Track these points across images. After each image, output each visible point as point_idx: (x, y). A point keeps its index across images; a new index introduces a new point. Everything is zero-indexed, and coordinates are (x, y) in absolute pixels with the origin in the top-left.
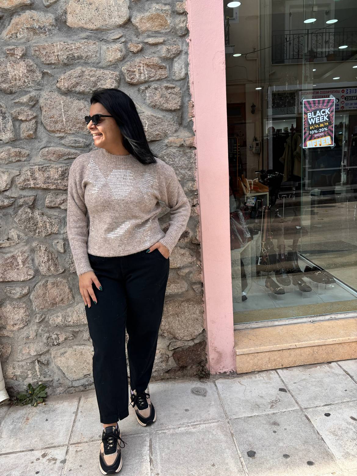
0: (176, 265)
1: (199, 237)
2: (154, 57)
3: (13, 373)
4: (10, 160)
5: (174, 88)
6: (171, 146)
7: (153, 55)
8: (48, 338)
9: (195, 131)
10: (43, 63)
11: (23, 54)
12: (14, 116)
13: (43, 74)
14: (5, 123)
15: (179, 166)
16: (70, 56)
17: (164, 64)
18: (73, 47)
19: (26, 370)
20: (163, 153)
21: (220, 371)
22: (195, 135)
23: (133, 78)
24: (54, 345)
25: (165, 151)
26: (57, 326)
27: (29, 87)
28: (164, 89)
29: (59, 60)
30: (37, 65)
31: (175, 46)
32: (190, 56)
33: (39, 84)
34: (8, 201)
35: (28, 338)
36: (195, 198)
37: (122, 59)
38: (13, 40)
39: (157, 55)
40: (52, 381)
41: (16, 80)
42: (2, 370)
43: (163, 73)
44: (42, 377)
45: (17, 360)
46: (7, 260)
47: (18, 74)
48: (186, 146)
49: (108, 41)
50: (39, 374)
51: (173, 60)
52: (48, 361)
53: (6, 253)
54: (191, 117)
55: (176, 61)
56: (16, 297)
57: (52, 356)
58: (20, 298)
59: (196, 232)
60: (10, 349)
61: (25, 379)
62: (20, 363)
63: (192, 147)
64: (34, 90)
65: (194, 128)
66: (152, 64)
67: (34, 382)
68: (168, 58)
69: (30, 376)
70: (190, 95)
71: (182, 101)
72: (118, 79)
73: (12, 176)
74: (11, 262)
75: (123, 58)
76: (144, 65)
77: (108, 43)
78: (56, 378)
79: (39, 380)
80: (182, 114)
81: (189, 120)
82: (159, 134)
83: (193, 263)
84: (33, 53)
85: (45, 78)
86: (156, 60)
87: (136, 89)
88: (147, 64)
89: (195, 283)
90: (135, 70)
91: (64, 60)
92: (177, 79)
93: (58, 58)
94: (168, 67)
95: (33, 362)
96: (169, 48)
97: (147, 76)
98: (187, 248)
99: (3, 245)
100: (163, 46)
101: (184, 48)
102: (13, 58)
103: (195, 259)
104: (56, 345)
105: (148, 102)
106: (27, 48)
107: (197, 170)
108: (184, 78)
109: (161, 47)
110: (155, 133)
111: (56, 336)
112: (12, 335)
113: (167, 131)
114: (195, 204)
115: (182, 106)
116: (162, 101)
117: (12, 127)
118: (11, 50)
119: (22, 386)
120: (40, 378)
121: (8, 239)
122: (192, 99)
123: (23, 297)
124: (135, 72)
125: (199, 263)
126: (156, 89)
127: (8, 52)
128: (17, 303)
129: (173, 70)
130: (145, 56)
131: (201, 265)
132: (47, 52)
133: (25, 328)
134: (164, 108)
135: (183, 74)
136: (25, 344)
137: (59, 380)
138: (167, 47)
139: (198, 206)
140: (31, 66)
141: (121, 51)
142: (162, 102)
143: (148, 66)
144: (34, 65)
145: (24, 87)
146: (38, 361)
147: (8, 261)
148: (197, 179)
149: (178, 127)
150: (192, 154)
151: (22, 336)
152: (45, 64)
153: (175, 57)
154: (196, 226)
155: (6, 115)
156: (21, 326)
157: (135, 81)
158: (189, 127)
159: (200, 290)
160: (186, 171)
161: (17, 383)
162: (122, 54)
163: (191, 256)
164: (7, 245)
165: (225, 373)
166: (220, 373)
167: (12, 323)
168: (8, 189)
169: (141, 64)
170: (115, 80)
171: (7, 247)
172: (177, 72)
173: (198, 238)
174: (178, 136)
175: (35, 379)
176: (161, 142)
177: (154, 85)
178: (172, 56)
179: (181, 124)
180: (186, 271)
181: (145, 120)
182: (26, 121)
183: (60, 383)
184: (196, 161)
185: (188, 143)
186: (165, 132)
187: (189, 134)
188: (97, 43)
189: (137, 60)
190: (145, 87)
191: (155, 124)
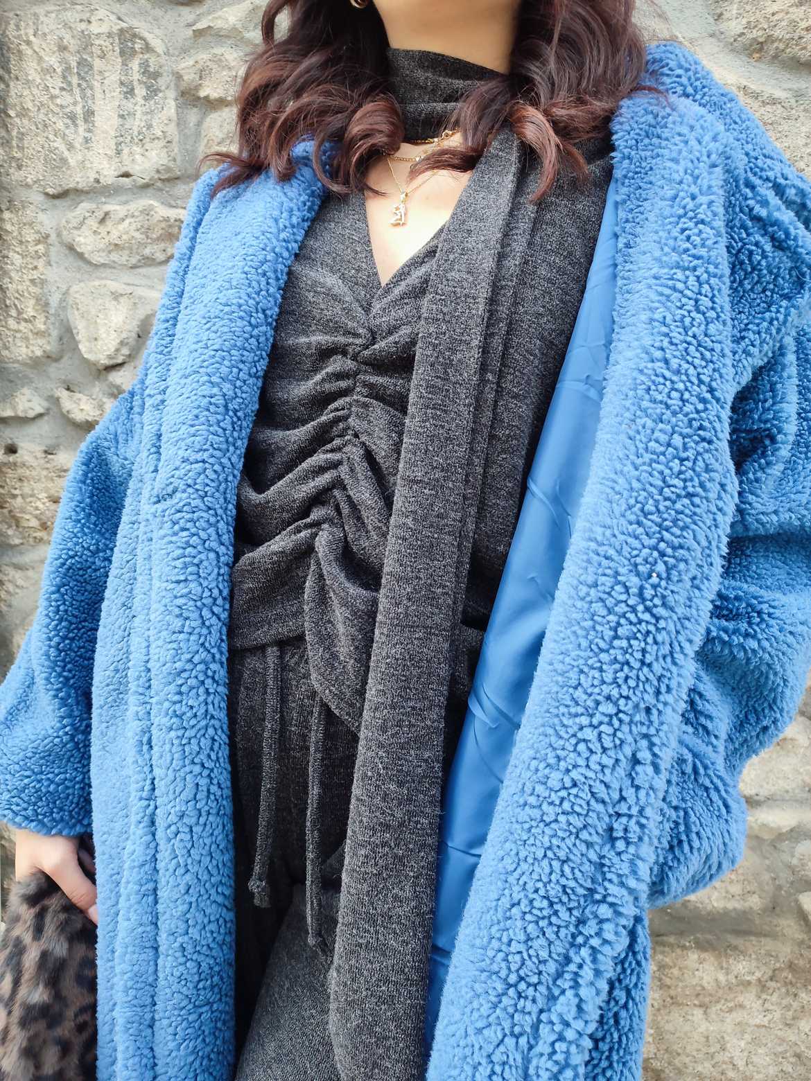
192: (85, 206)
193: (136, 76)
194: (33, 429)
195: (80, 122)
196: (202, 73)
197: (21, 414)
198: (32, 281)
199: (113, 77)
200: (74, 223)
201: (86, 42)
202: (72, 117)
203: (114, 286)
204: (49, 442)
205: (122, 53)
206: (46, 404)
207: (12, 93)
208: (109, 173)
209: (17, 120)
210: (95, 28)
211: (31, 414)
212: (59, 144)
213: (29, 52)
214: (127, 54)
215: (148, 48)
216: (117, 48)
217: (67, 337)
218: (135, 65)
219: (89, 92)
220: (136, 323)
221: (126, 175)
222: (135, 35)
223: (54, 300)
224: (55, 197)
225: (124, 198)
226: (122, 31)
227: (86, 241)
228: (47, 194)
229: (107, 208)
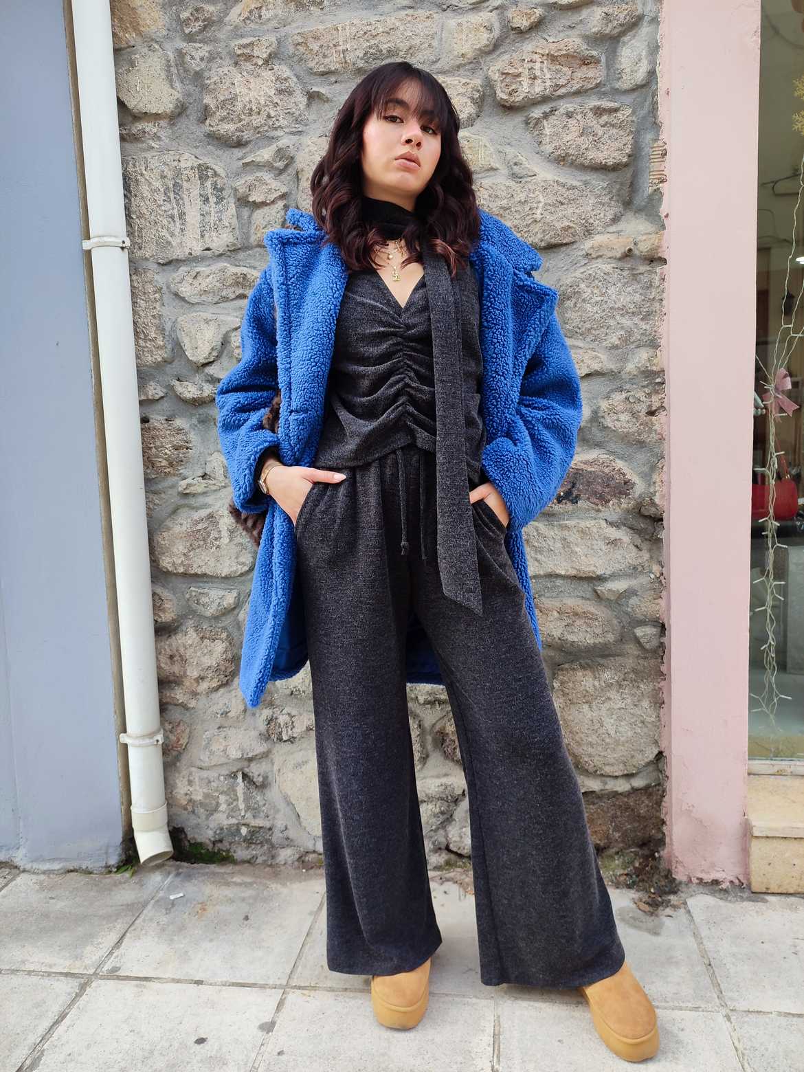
0: (592, 568)
1: (663, 497)
2: (568, 36)
3: (186, 794)
4: (224, 294)
5: (616, 110)
6: (601, 256)
7: (567, 33)
8: (270, 721)
9: (667, 216)
10: (311, 72)
11: (270, 55)
12: (239, 195)
13: (309, 99)
14: (221, 211)
15: (618, 308)
16: (372, 51)
17: (594, 53)
18: (381, 30)
19: (217, 791)
20: (577, 274)
21: (700, 876)
22: (664, 228)
23: (515, 91)
24: (280, 740)
25: (582, 270)
26: (292, 693)
27: (276, 129)
28: (590, 114)
29: (346, 62)
30: (298, 77)
31: (626, 7)
32: (663, 28)
33: (297, 121)
34: (211, 387)
35: (225, 714)
36: (657, 392)
37: (491, 48)
38: (253, 26)
39: (579, 32)
40: (270, 829)
41: (250, 115)
42: (165, 783)
43: (590, 74)
44: (249, 815)
45: (199, 763)
46: (197, 523)
47: (256, 99)
48: (640, 257)
49: (460, 8)
50: (242, 806)
51: (619, 42)
52: (265, 778)
53: (196, 509)
54: (657, 181)
55: (624, 44)
56: (208, 614)
57: (276, 768)
58: (216, 618)
59: (654, 483)
60: (186, 736)
61: (212, 814)
62: (205, 774)
63: (655, 259)
64: (287, 133)
65: (663, 210)
66: (564, 52)
67: (231, 826)
68: (607, 34)
69: (223, 807)
70: (656, 126)
71: (636, 142)
72: (477, 95)
73: (224, 330)
74: (205, 529)
75: (494, 47)
76: (545, 58)
77: (460, 14)
78: (280, 824)
79: (242, 822)
80: (635, 176)
81: (650, 190)
82: (569, 227)
83: (640, 569)
84: (292, 50)
85: (314, 107)
86: (574, 42)
87: (518, 119)
88: (552, 55)
89: (642, 623)
90: (520, 70)
91: (359, 60)
92: (626, 86)
93: (344, 57)
94: (603, 59)
95: (233, 776)
96: (611, 11)
97: (548, 84)
98: (625, 525)
99: (192, 488)
100: (595, 8)
101: (649, 9)
102: (248, 64)
103: (646, 556)
104: (285, 741)
105: (548, 148)
106: (279, 42)
107: (665, 317)
108: (644, 82)
109: (589, 10)
110: (559, 225)
111: (287, 718)
112: (192, 704)
113: (591, 221)
114: (654, 408)
115: (635, 156)
116: (585, 142)
117: (235, 219)
118: (245, 46)
119: (204, 831)
120: (244, 816)
121: (204, 476)
122: (661, 137)
123: (224, 614)
124: (519, 75)
125: (656, 568)
126: (570, 115)
127: (239, 52)
128: (210, 629)
129: (617, 66)
130: (547, 38)
131: (662, 574)
132: (321, 46)
133: (222, 690)
134: (587, 163)
135: (640, 75)
136: (219, 728)
137: (286, 828)
138: (605, 10)
139: (665, 413)
140: (286, 80)
141: (489, 29)
142: (584, 147)
143: (553, 58)
144: (293, 77)
145: (266, 128)
146: (243, 773)
147: (200, 527)
148: (663, 342)
149: (621, 209)
150: (653, 276)
151: (215, 709)
152: (315, 74)
153: (623, 33)
154: (653, 468)
155: (225, 193)
156: (215, 684)
157: (518, 98)
158: (651, 208)
159: (655, 643)
160: (636, 320)
161: (193, 821)
162: (491, 36)
163: (635, 549)
164: (200, 489)
165: (716, 882)
166: (701, 880)
167: (195, 674)
168: (213, 361)
169: (537, 56)
170: (472, 99)
171: (199, 494)
172: (628, 70)
173: (657, 500)
174: (618, 232)
175: (232, 817)
176: (575, 246)
177: (565, 106)
178: (617, 31)
179: (628, 204)
180: (620, 585)
181: (537, 193)
182: (264, 204)
183: (287, 839)
184: (665, 295)
185: (644, 248)
186: (586, 222)
187: (649, 227)
188: (435, 15)
189: (529, 47)
190: (542, 111)
191: (562, 204)
192: (183, 270)
193: (209, 191)
194: (158, 406)
195: (177, 219)
196: (250, 188)
197: (150, 397)
198: (153, 316)
199: (196, 192)
200: (178, 279)
201: (178, 173)
202: (172, 217)
203: (205, 315)
204: (168, 413)
205: (200, 178)
206: (165, 390)
207: (133, 205)
208: (197, 249)
209: (137, 220)
210: (183, 165)
211: (157, 397)
212: (165, 233)
213: (143, 180)
214: (203, 178)
215: (216, 174)
216: (197, 176)
217: (178, 348)
218: (208, 184)
219: (181, 202)
220: (220, 336)
221: (208, 249)
222: (208, 168)
223: (168, 327)
224: (163, 265)
225: (207, 263)
226: (200, 165)
227: (186, 290)
228: (159, 263)
229: (198, 269)
